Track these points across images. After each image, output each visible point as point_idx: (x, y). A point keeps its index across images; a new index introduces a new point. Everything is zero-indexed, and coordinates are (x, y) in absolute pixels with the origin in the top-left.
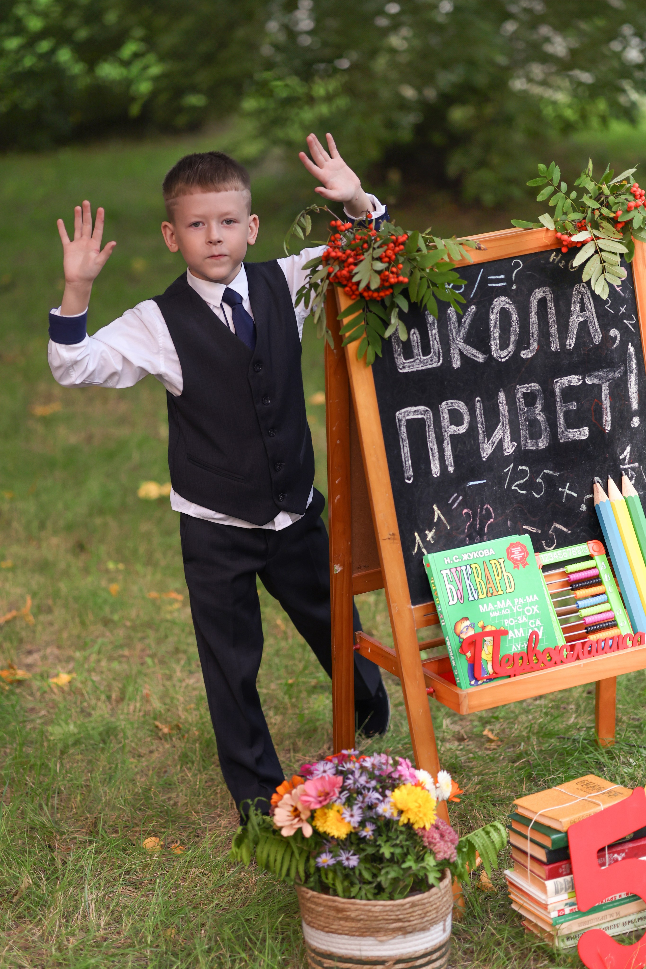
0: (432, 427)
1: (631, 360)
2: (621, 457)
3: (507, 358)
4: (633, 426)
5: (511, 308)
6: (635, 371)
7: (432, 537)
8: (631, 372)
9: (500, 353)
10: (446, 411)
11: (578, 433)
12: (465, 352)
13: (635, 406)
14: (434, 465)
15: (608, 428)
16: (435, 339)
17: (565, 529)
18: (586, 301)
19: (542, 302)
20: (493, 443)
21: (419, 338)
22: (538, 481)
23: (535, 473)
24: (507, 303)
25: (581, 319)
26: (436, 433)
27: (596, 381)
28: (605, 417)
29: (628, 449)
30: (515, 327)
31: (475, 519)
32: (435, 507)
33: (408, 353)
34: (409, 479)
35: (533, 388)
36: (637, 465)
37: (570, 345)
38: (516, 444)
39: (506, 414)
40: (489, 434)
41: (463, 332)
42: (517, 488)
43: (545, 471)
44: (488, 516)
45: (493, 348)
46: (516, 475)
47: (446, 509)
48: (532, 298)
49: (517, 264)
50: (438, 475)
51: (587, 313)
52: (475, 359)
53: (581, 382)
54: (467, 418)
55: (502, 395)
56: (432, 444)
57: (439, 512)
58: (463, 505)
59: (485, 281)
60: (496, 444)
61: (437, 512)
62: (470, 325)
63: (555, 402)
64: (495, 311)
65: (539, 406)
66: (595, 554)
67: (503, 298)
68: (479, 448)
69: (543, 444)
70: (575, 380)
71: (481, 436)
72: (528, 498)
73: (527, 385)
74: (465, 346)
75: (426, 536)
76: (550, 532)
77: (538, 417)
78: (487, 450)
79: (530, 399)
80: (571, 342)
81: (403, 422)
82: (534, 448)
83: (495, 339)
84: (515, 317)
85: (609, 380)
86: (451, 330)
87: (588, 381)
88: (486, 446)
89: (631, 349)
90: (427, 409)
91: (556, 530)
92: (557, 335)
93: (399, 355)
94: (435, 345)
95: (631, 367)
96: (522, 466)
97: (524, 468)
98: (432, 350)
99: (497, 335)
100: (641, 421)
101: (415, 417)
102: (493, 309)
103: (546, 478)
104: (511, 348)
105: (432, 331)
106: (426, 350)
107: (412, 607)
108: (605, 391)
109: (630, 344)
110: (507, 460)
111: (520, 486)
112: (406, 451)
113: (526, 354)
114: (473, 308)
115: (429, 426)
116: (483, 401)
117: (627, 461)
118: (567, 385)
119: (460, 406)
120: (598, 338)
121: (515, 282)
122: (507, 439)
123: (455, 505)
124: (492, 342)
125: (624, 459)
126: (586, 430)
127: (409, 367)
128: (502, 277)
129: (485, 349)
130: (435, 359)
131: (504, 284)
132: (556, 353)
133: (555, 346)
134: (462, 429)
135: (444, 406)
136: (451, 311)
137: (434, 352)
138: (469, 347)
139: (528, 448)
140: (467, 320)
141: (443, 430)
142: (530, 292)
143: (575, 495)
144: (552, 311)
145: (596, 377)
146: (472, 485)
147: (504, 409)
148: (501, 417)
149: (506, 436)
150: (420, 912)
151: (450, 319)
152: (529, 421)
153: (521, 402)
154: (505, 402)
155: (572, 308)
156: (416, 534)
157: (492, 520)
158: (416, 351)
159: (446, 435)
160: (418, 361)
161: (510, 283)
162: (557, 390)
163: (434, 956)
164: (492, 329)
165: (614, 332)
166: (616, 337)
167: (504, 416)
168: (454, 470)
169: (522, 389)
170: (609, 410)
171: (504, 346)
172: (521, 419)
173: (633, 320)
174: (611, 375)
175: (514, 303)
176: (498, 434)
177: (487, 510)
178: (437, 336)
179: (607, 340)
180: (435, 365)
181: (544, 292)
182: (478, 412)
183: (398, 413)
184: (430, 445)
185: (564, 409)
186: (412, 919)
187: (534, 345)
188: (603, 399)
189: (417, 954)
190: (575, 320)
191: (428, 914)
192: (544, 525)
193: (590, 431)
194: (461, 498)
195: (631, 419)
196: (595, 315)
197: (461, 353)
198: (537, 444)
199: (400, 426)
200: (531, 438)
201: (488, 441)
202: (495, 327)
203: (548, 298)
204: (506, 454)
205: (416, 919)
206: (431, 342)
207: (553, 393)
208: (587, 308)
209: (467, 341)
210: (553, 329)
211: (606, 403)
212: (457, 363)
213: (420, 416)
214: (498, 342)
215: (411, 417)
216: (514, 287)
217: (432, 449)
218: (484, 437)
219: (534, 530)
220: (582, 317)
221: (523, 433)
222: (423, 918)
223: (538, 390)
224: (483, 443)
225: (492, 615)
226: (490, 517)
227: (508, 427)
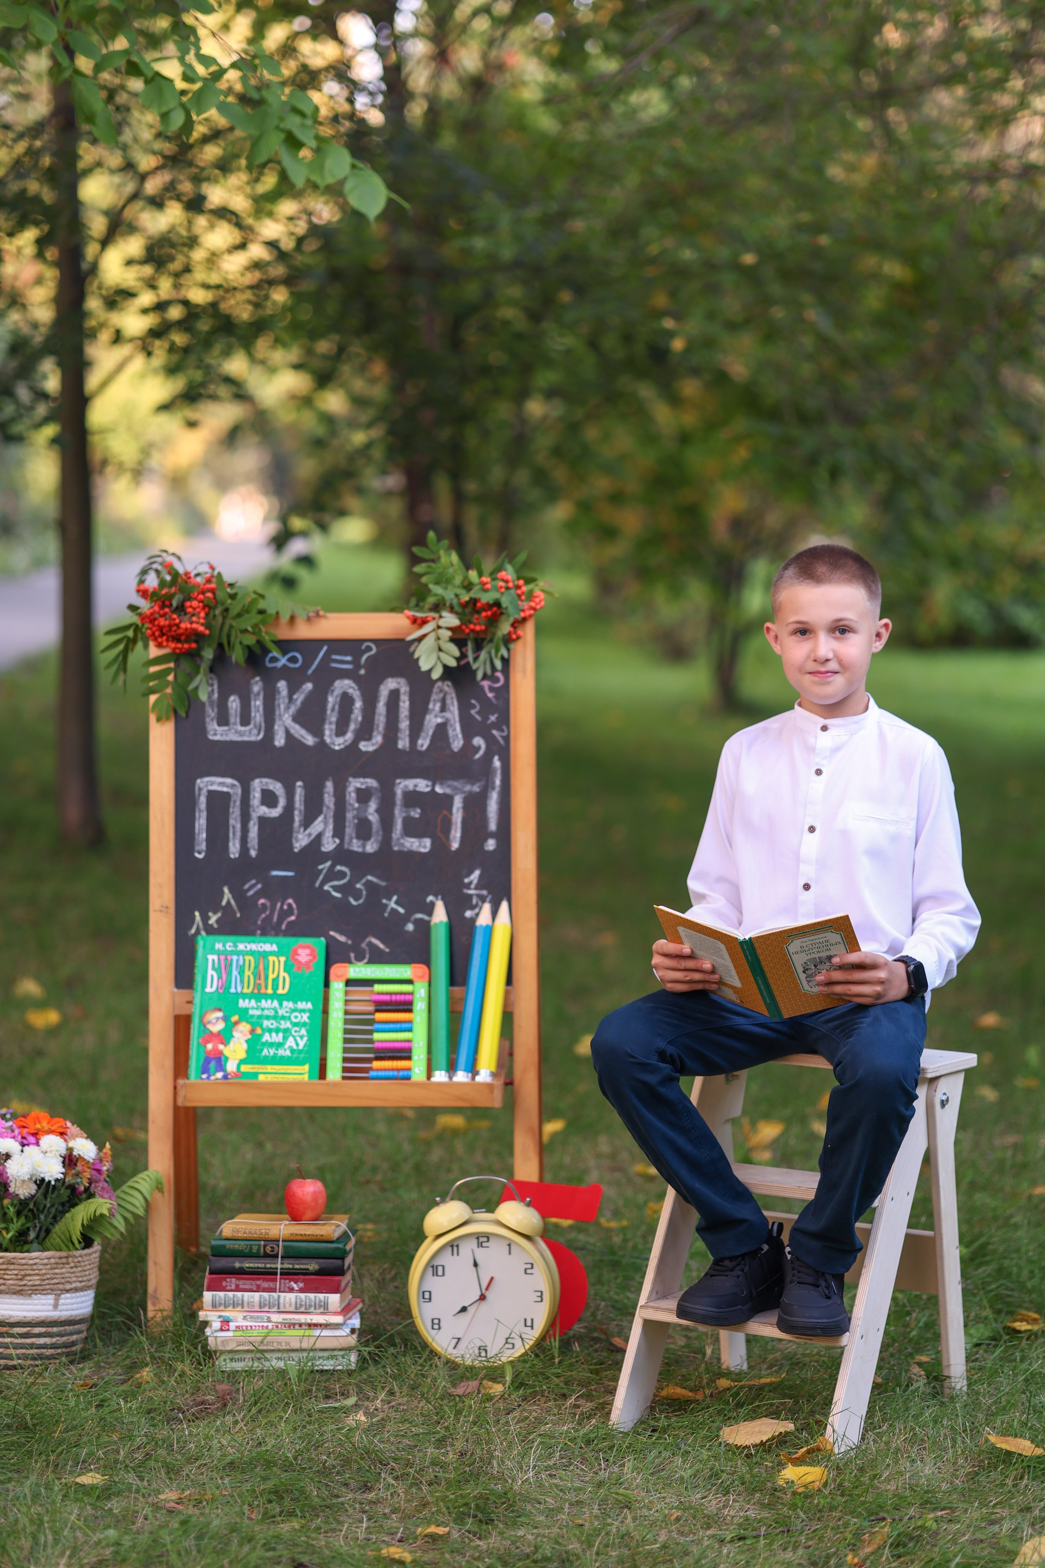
0: (238, 803)
1: (495, 776)
2: (466, 880)
3: (342, 747)
4: (486, 848)
5: (355, 693)
6: (497, 789)
7: (217, 921)
8: (493, 788)
9: (335, 738)
10: (258, 789)
11: (417, 844)
12: (292, 731)
13: (493, 826)
14: (234, 844)
15: (455, 845)
16: (258, 711)
17: (381, 946)
18: (448, 701)
19: (394, 695)
20: (310, 835)
21: (239, 705)
22: (358, 886)
23: (356, 878)
24: (351, 687)
25: (439, 720)
26: (242, 809)
27: (448, 791)
28: (453, 833)
29: (477, 874)
30: (357, 715)
31: (272, 913)
32: (226, 890)
33: (223, 720)
34: (200, 853)
35: (369, 785)
36: (485, 892)
37: (422, 746)
38: (337, 841)
39: (332, 806)
40: (307, 822)
41: (293, 709)
42: (331, 890)
43: (370, 878)
44: (290, 911)
45: (327, 732)
46: (332, 875)
47: (238, 895)
48: (382, 687)
49: (369, 649)
50: (237, 855)
51: (448, 715)
52: (303, 740)
53: (428, 789)
54: (282, 802)
55: (329, 786)
56: (235, 821)
57: (230, 896)
58: (259, 894)
59: (327, 658)
60: (313, 837)
61: (227, 895)
62: (304, 703)
63: (393, 804)
64: (335, 693)
65: (373, 806)
66: (414, 979)
67: (347, 682)
68: (291, 836)
69: (371, 847)
70: (422, 785)
71: (296, 824)
72: (343, 904)
73: (362, 780)
74: (293, 724)
75: (209, 918)
76: (364, 945)
77: (371, 818)
78: (301, 840)
79: (364, 796)
80: (424, 743)
81: (204, 792)
82: (360, 850)
83: (330, 723)
84: (358, 704)
85: (464, 792)
86: (279, 705)
87: (439, 789)
88: (300, 836)
89: (497, 763)
90: (235, 782)
91: (370, 944)
92: (407, 732)
93: (212, 720)
94: (258, 716)
95: (494, 782)
96: (341, 864)
97: (344, 869)
98: (252, 723)
99: (334, 719)
100: (498, 844)
101: (220, 789)
102: (333, 691)
103: (368, 885)
104: (349, 736)
105: (255, 700)
106: (245, 720)
107: (176, 990)
108: (458, 803)
109: (496, 758)
110: (325, 857)
111: (335, 888)
112: (201, 822)
113: (365, 746)
114: (309, 686)
115: (235, 802)
116: (305, 787)
117: (473, 886)
118: (411, 788)
119: (277, 787)
120: (457, 744)
121: (364, 667)
122: (329, 833)
123: (251, 893)
124: (327, 726)
125: (470, 883)
126: (427, 842)
127: (222, 735)
128: (349, 658)
129: (318, 732)
130: (255, 731)
131: (349, 667)
132: (402, 752)
133: (403, 743)
134: (275, 813)
135: (257, 785)
136: (282, 685)
137: (255, 726)
138: (297, 727)
139: (351, 848)
140: (299, 697)
141: (251, 809)
142: (381, 680)
143: (401, 910)
144: (405, 705)
145: (449, 786)
146: (277, 876)
147: (329, 800)
148: (324, 809)
149: (327, 830)
150: (15, 1272)
151: (279, 693)
152: (359, 819)
153: (351, 797)
154: (332, 793)
155: (431, 706)
156: (197, 914)
157: (293, 918)
158: (232, 720)
159: (254, 816)
160: (233, 731)
161: (358, 666)
162: (399, 792)
163: (37, 1330)
164: (329, 712)
165: (478, 741)
166: (479, 748)
167: (328, 808)
168: (257, 856)
169: (355, 783)
170: (459, 825)
171: (341, 731)
172: (349, 815)
173: (502, 731)
174: (468, 788)
175: (360, 689)
176: (317, 826)
177: (290, 905)
178: (261, 708)
179: (468, 748)
180: (253, 738)
181: (399, 683)
182: (297, 798)
183: (199, 781)
184: (232, 822)
185: (404, 815)
186: (6, 1277)
187: (378, 739)
188: (454, 810)
189: (12, 1320)
190: (432, 720)
191: (28, 1278)
192: (358, 936)
193: (433, 844)
194: (259, 886)
195: (485, 840)
196: (457, 718)
197: (287, 732)
198: (364, 846)
199: (199, 795)
200: (358, 837)
201: (305, 830)
202: (333, 710)
203: (402, 690)
204: (323, 849)
205: (11, 1279)
206: (253, 714)
207: (393, 794)
208: (449, 709)
209: (296, 719)
210: (404, 725)
211: (457, 815)
212: (280, 741)
213: (225, 789)
214: (334, 727)
215: (215, 788)
216: (362, 672)
217: (234, 827)
218: (300, 826)
219: (342, 939)
220: (442, 717)
221: (349, 830)
222: (21, 1280)
223: (375, 788)
224: (298, 832)
225: (251, 1012)
226: (292, 914)
227: (331, 821)
